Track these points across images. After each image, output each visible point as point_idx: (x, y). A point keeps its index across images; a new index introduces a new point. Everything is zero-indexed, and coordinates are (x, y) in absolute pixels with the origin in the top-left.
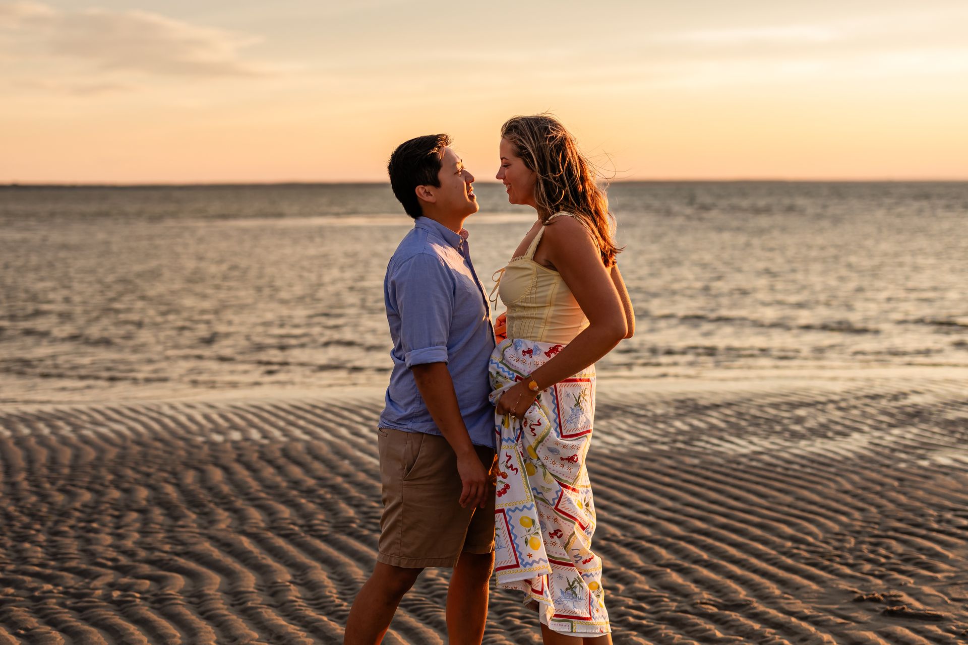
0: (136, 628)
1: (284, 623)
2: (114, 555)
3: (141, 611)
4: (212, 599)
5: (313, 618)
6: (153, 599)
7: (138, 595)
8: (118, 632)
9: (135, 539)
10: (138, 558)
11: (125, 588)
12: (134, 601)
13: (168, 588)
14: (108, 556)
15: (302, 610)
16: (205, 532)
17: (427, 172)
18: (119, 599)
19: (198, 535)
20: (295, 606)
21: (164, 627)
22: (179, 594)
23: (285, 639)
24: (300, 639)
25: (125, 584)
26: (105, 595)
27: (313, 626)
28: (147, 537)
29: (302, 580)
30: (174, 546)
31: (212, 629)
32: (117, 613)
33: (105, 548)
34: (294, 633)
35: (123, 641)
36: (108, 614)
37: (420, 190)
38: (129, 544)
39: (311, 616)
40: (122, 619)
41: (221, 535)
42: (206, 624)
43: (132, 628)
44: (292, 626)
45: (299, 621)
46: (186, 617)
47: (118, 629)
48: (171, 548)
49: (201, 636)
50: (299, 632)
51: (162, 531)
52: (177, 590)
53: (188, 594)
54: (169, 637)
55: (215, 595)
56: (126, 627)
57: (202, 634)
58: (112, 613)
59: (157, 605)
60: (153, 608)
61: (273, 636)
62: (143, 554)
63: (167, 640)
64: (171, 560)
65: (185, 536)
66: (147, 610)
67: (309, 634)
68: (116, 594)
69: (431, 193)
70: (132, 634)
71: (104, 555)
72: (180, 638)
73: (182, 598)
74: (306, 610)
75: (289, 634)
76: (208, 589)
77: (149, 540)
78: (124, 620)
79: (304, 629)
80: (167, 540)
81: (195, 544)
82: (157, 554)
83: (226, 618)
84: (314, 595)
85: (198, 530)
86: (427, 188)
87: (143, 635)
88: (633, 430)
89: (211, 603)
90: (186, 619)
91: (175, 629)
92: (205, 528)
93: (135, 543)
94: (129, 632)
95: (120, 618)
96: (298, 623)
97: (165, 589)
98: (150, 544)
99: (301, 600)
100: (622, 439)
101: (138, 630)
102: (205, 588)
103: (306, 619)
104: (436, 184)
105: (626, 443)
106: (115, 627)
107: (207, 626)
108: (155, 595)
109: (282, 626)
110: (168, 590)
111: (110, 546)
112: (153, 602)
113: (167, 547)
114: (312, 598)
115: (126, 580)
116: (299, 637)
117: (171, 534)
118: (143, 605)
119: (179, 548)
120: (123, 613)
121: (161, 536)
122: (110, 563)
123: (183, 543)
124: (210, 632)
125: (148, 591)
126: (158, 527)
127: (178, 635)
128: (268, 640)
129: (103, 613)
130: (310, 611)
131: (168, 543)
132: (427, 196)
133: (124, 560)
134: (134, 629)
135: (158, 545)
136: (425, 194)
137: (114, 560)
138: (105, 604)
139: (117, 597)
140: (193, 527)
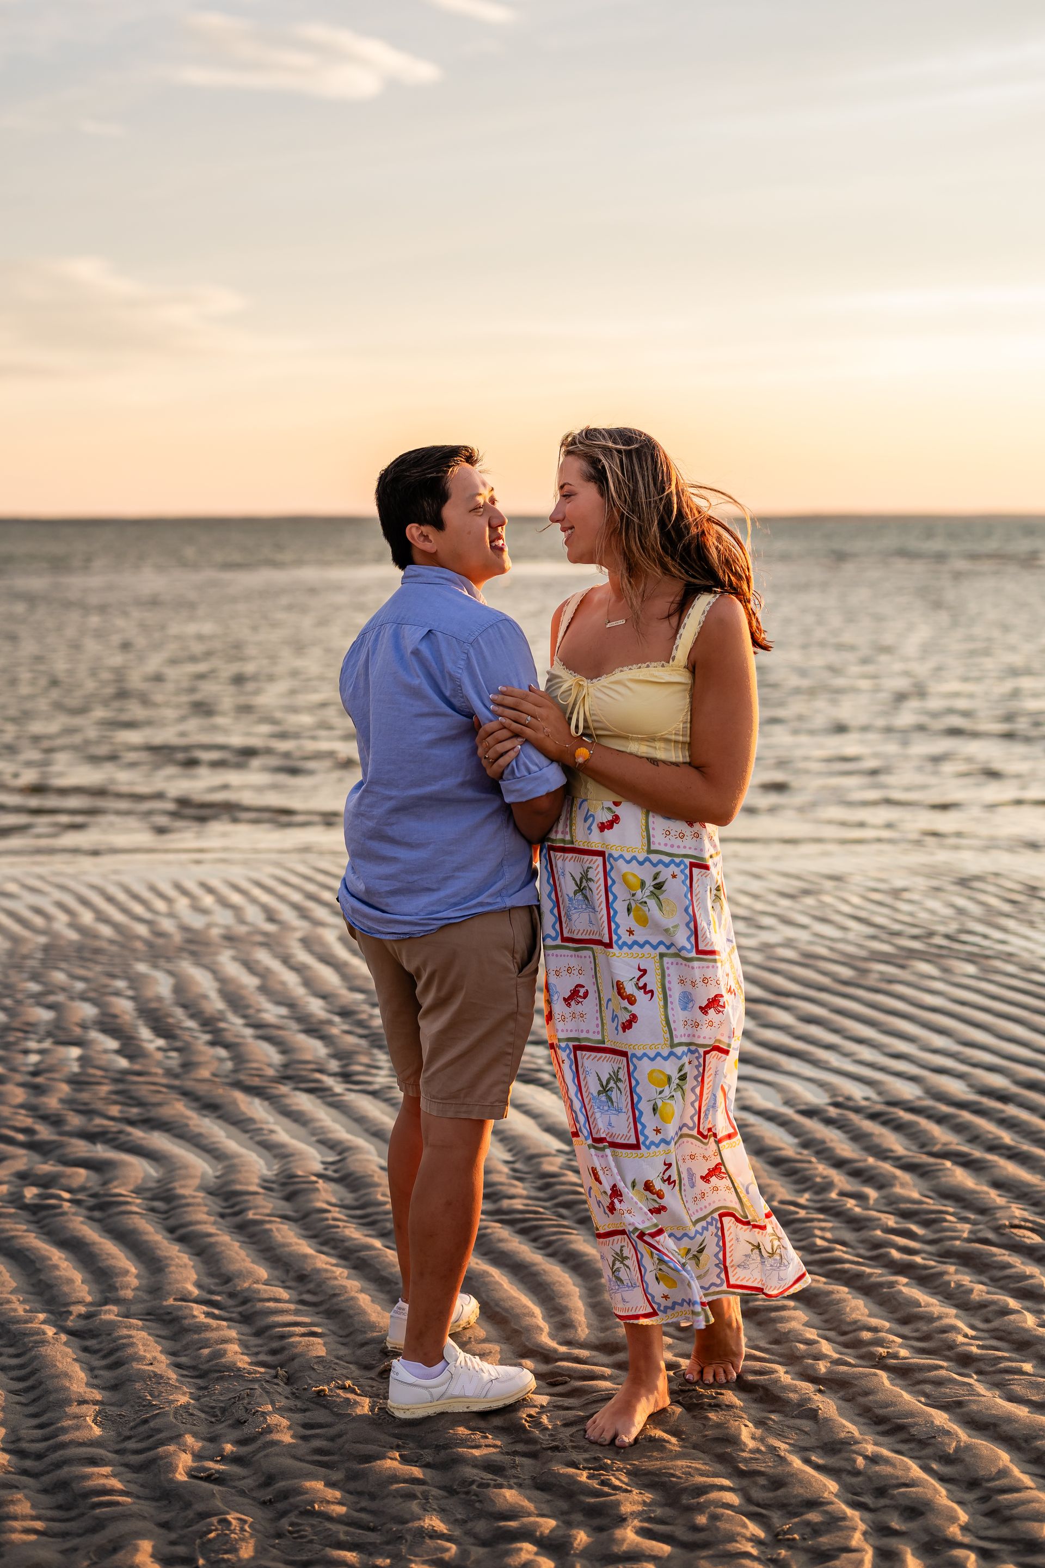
0: (63, 1256)
1: (310, 1251)
2: (28, 1122)
3: (71, 1225)
4: (188, 1205)
5: (356, 1242)
6: (92, 1202)
7: (66, 1195)
8: (32, 1262)
9: (62, 1095)
10: (67, 1128)
11: (46, 1182)
12: (60, 1206)
13: (115, 1183)
14: (18, 1124)
15: (338, 1227)
16: (177, 1082)
17: (425, 504)
18: (36, 1201)
19: (164, 1090)
20: (327, 1219)
21: (108, 1254)
22: (134, 1195)
23: (310, 1282)
24: (336, 1282)
25: (46, 1175)
26: (11, 1194)
27: (359, 1258)
28: (80, 1091)
29: (335, 1171)
30: (126, 1109)
31: (190, 1259)
32: (32, 1227)
33: (12, 1110)
34: (326, 1271)
35: (40, 1281)
36: (17, 1230)
37: (414, 530)
38: (52, 1103)
39: (355, 1239)
40: (40, 1239)
41: (202, 1089)
42: (179, 1251)
43: (56, 1256)
44: (323, 1256)
45: (334, 1248)
46: (146, 1238)
47: (32, 1257)
48: (121, 1112)
49: (171, 1273)
50: (334, 1268)
51: (106, 1081)
52: (131, 1187)
53: (148, 1195)
54: (117, 1275)
55: (194, 1197)
56: (47, 1253)
57: (173, 1269)
58: (25, 1227)
59: (97, 1214)
60: (91, 1218)
61: (292, 1274)
62: (75, 1121)
63: (115, 1279)
64: (120, 1132)
65: (143, 1091)
66: (82, 1223)
67: (352, 1271)
68: (30, 1193)
69: (431, 537)
70: (56, 1267)
71: (11, 1123)
72: (137, 1276)
73: (138, 1201)
74: (345, 1227)
75: (318, 1271)
76: (183, 1186)
77: (85, 1096)
78: (44, 1241)
79: (342, 1262)
80: (114, 1097)
81: (159, 1104)
82: (98, 1121)
83: (212, 1240)
84: (357, 1200)
85: (164, 1081)
86: (426, 529)
87: (74, 1268)
88: (863, 914)
89: (186, 1212)
90: (146, 1242)
91: (128, 1259)
92: (176, 1076)
93: (62, 1101)
94: (50, 1263)
95: (36, 1238)
96: (332, 1252)
97: (111, 1186)
98: (85, 1104)
99: (337, 1209)
100: (844, 929)
101: (66, 1260)
102: (176, 1184)
103: (347, 1244)
104: (438, 524)
105: (851, 936)
106: (28, 1253)
107: (181, 1254)
108: (94, 1196)
109: (305, 1256)
110: (116, 1187)
111: (22, 1106)
112: (91, 1209)
113: (115, 1110)
114: (356, 1204)
115: (47, 1168)
116: (336, 1278)
117: (121, 1087)
118: (75, 1214)
119: (134, 1112)
120: (41, 1228)
121: (104, 1089)
122: (21, 1137)
123: (140, 1103)
124: (185, 1266)
125: (82, 1189)
126: (99, 1073)
127: (133, 1270)
128: (283, 1282)
129: (7, 1226)
130: (352, 1230)
131: (116, 1103)
132: (424, 541)
133: (44, 1132)
134: (60, 1258)
135: (99, 1106)
136: (422, 539)
137: (27, 1131)
138: (12, 1210)
139: (32, 1198)
140: (156, 1074)
